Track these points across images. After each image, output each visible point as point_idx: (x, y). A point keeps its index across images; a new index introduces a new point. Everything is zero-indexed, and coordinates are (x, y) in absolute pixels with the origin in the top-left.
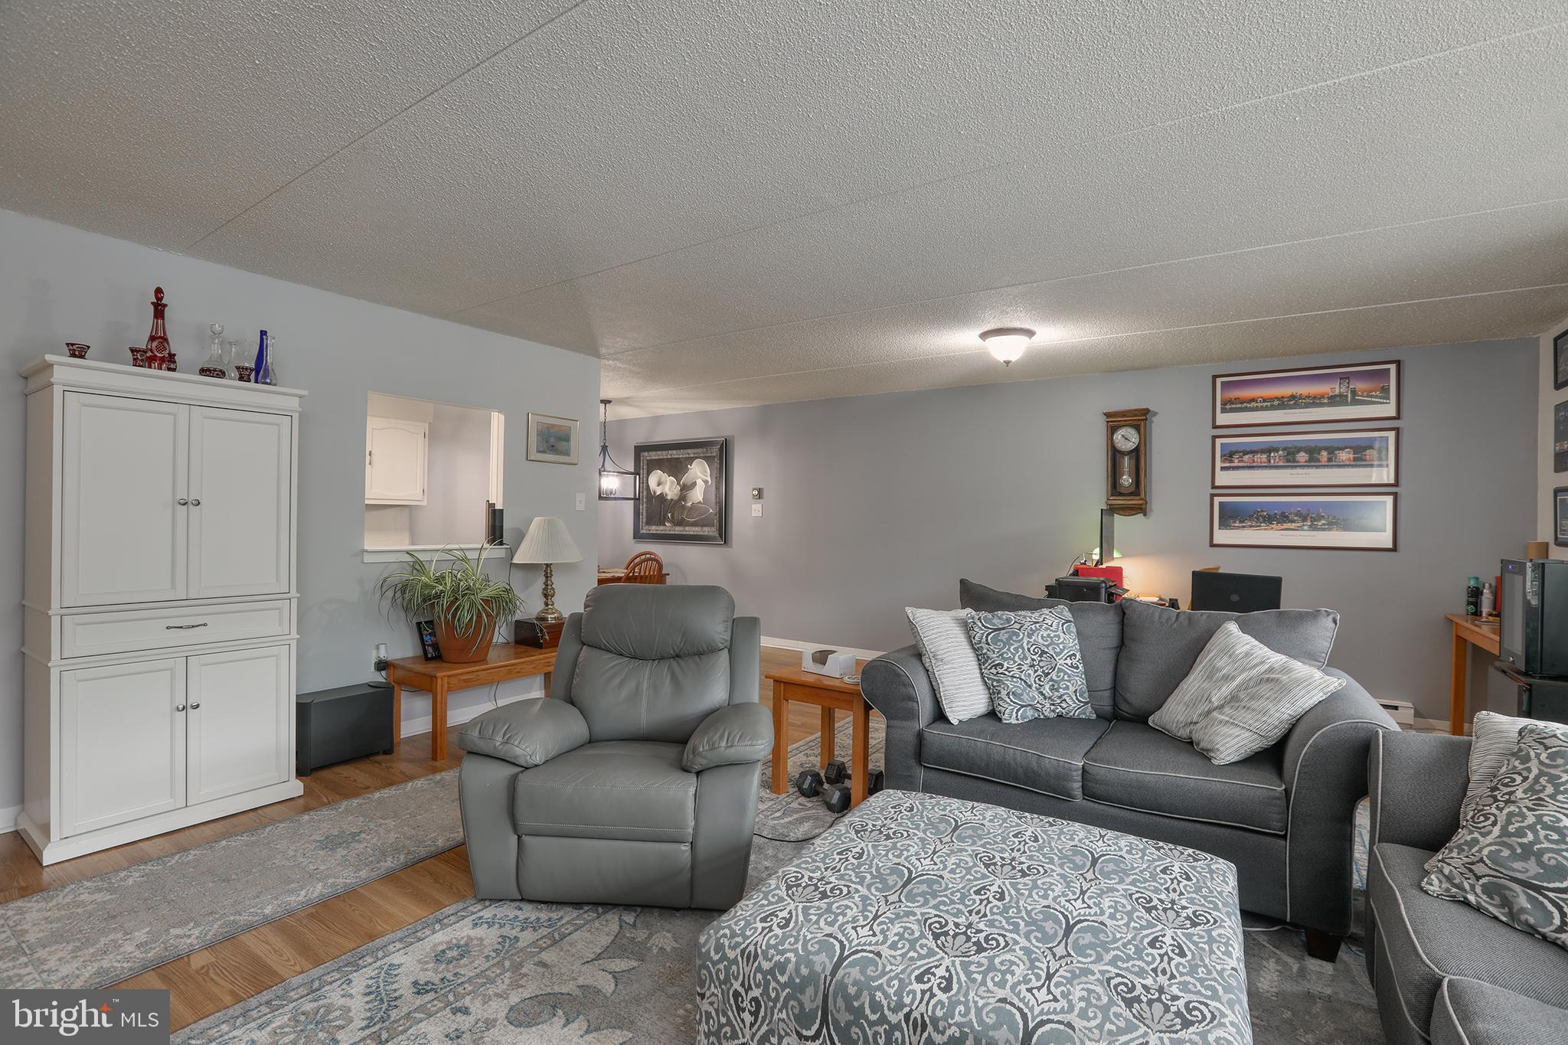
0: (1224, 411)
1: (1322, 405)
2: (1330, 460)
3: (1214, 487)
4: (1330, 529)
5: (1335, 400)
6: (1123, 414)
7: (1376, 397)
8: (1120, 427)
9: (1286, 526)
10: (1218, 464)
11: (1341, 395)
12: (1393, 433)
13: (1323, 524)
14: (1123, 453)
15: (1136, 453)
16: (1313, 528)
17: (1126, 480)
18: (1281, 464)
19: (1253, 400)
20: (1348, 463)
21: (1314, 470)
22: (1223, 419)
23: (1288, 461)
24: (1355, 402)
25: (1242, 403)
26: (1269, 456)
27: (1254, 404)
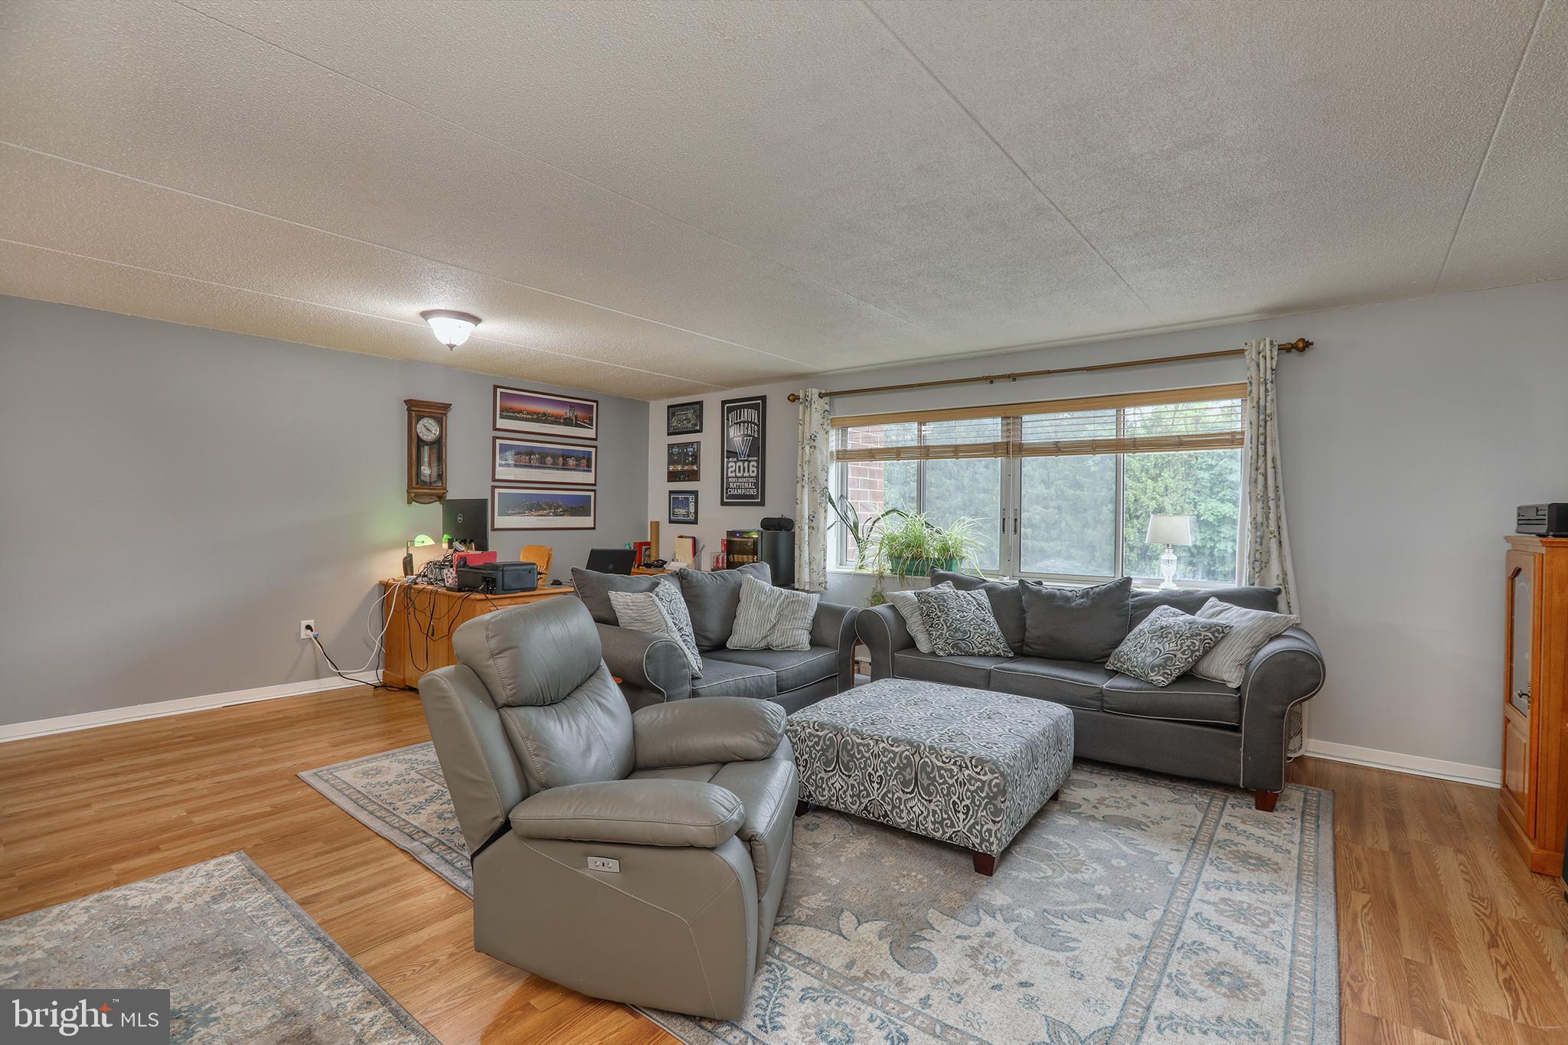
0: (502, 417)
1: (559, 424)
2: (564, 464)
3: (494, 480)
4: (564, 515)
5: (568, 422)
6: (430, 405)
7: (587, 423)
8: (423, 417)
9: (541, 512)
10: (498, 461)
11: (570, 418)
12: (594, 449)
13: (561, 511)
14: (425, 443)
15: (438, 445)
16: (556, 514)
17: (426, 470)
18: (537, 465)
19: (520, 412)
20: (573, 467)
21: (555, 471)
22: (502, 423)
23: (541, 463)
24: (578, 425)
25: (514, 413)
26: (530, 458)
27: (521, 415)
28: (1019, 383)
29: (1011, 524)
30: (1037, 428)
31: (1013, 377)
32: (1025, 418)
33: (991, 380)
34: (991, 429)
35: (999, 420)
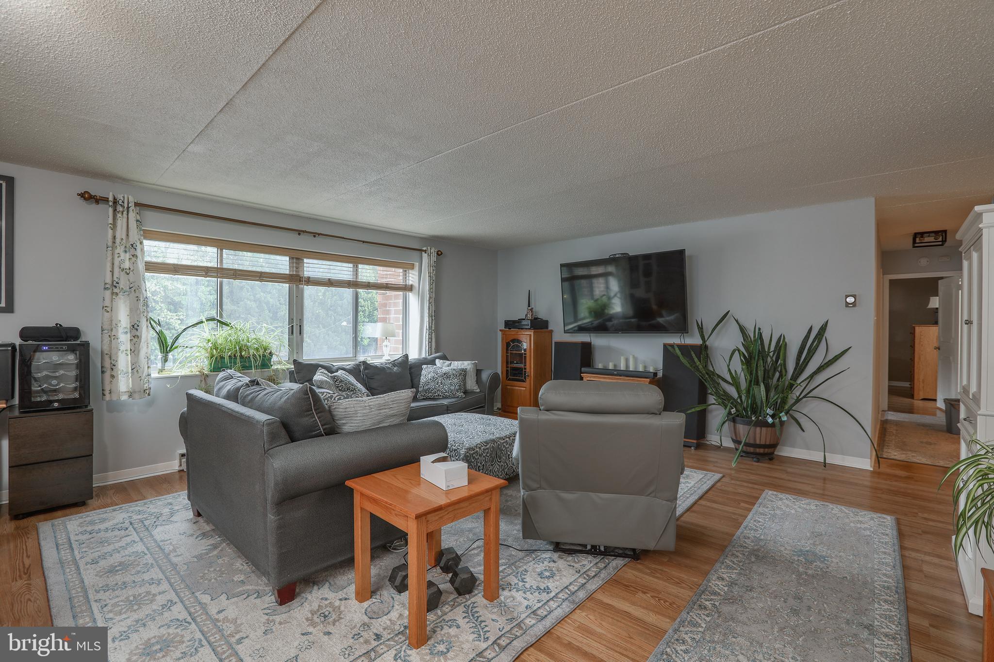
28: (318, 238)
29: (296, 328)
30: (313, 268)
31: (315, 234)
32: (305, 260)
33: (300, 232)
34: (281, 264)
35: (287, 258)
